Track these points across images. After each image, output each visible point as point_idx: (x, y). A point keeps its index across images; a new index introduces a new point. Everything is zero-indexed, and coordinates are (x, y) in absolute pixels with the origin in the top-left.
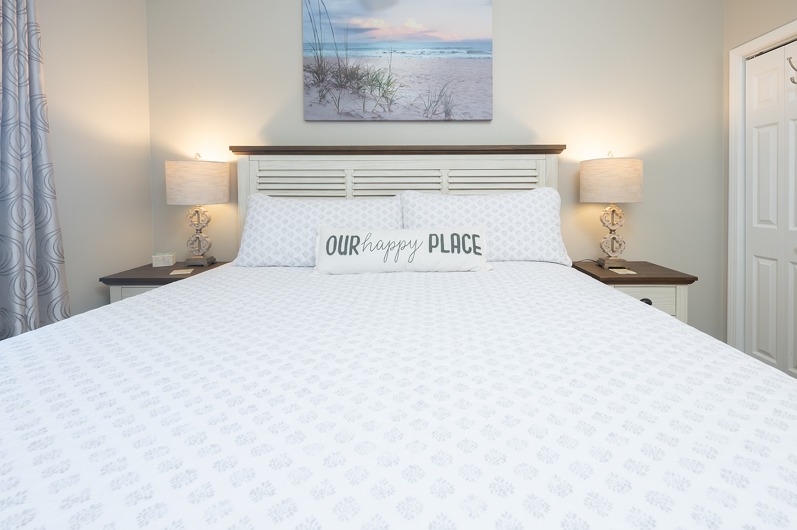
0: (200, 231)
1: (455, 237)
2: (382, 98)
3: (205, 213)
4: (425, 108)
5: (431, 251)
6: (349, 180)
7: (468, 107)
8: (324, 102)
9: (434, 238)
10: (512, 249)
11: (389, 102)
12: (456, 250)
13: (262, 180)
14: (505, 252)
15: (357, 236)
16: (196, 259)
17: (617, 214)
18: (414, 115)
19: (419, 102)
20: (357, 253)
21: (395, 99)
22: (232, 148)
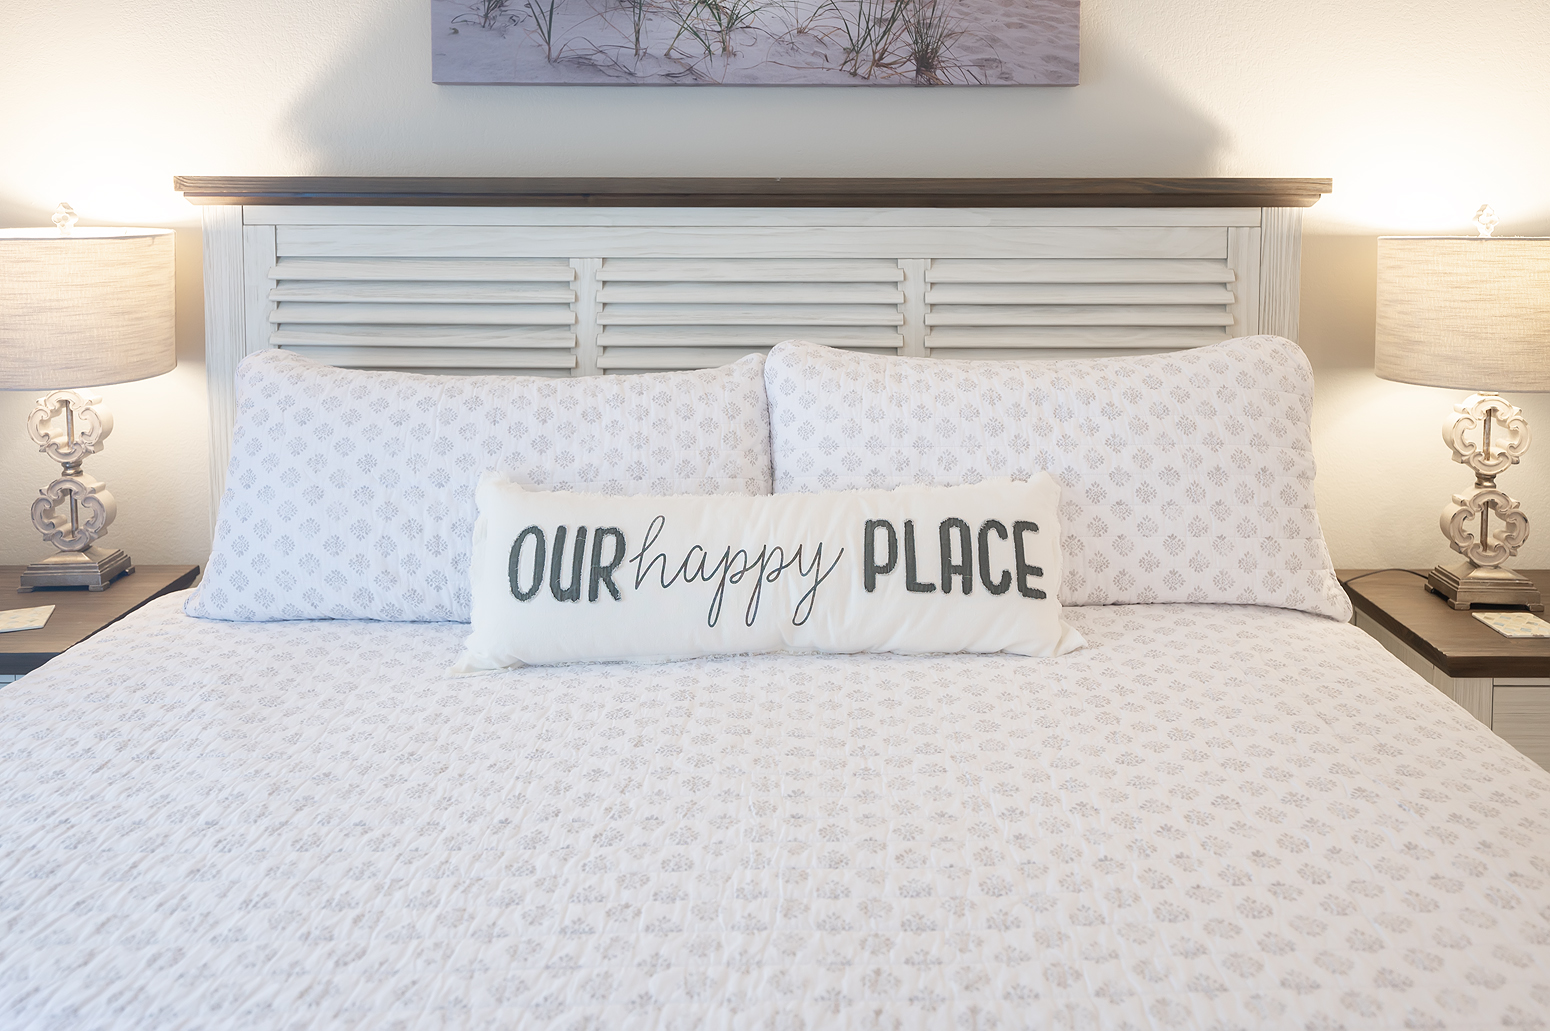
0: (74, 468)
1: (955, 533)
2: (699, 8)
3: (91, 407)
4: (848, 45)
5: (870, 586)
6: (589, 293)
7: (995, 40)
8: (501, 22)
9: (881, 535)
10: (1148, 563)
11: (725, 21)
12: (957, 580)
13: (284, 294)
14: (1123, 573)
15: (614, 531)
16: (64, 566)
17: (1502, 423)
18: (810, 66)
19: (828, 21)
20: (615, 593)
21: (745, 11)
22: (181, 183)
